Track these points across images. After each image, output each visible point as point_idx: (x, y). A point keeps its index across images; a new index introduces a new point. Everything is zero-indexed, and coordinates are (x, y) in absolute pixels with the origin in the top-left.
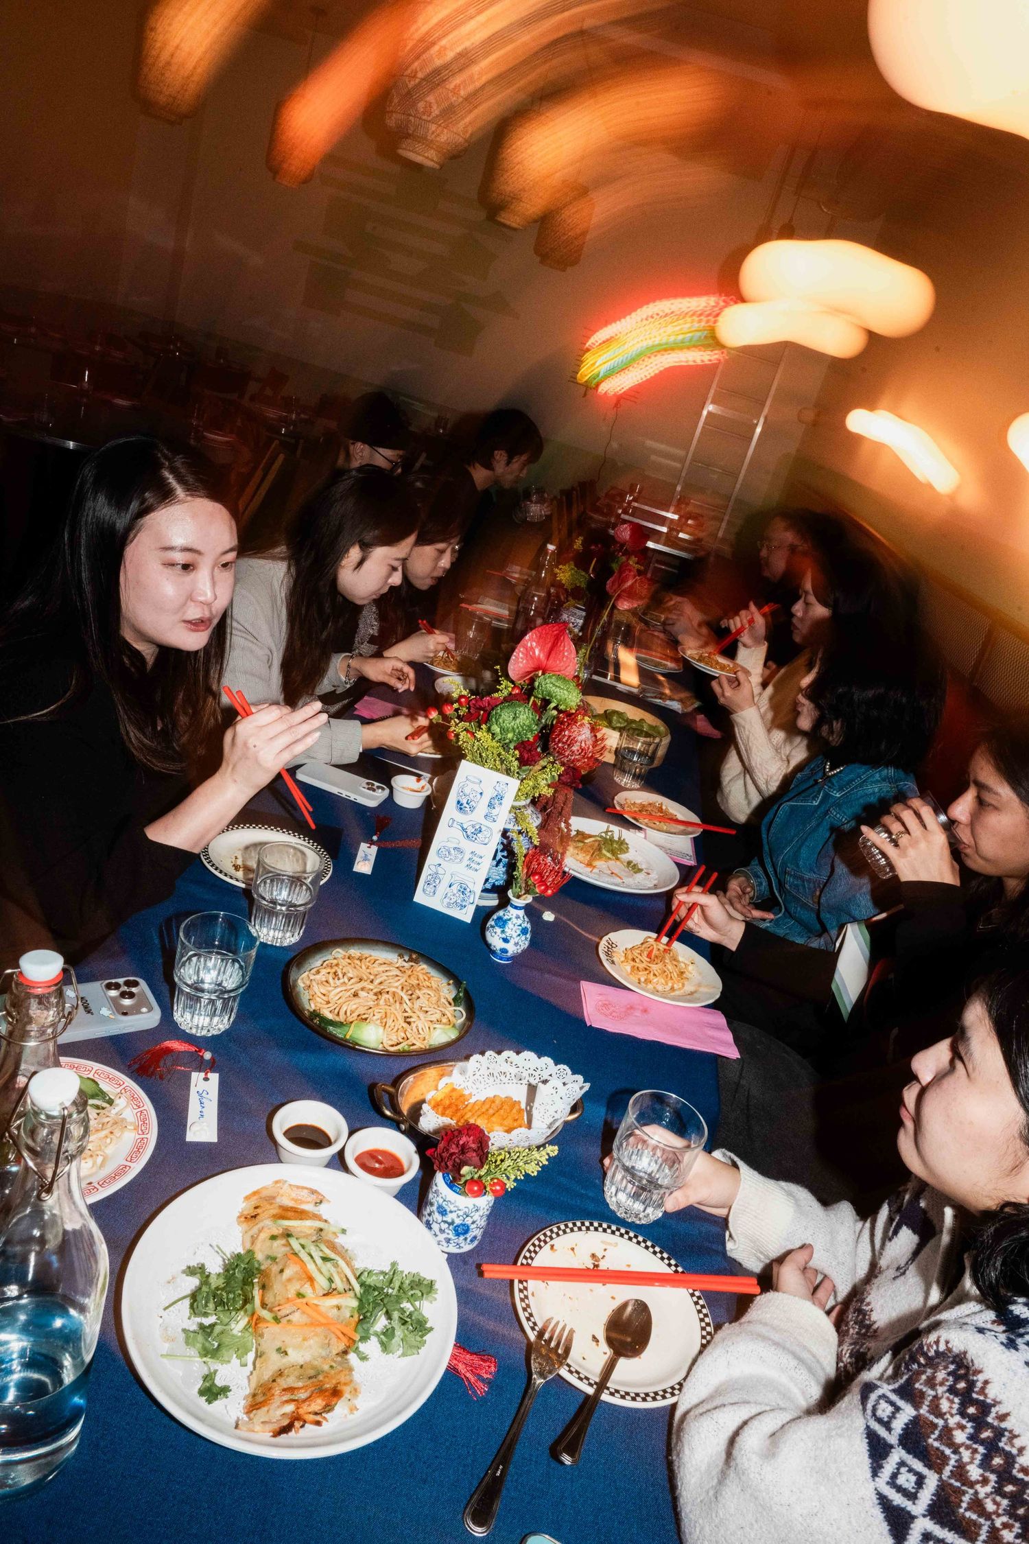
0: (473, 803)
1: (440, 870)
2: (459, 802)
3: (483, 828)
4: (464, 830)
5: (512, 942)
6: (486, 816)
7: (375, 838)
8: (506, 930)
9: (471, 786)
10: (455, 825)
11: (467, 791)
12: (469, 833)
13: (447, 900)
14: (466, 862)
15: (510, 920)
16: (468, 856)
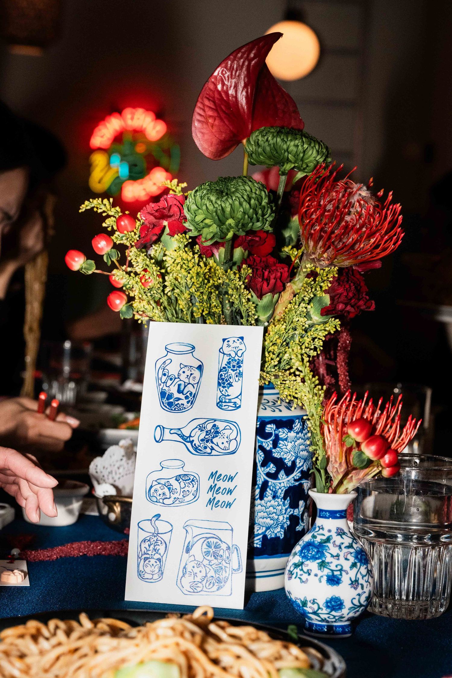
0: (190, 388)
1: (162, 527)
2: (163, 394)
3: (221, 426)
4: (186, 439)
5: (346, 579)
6: (219, 404)
7: (15, 552)
8: (328, 559)
9: (177, 360)
10: (167, 435)
11: (173, 370)
12: (196, 442)
13: (187, 581)
14: (205, 496)
15: (328, 540)
16: (205, 483)
